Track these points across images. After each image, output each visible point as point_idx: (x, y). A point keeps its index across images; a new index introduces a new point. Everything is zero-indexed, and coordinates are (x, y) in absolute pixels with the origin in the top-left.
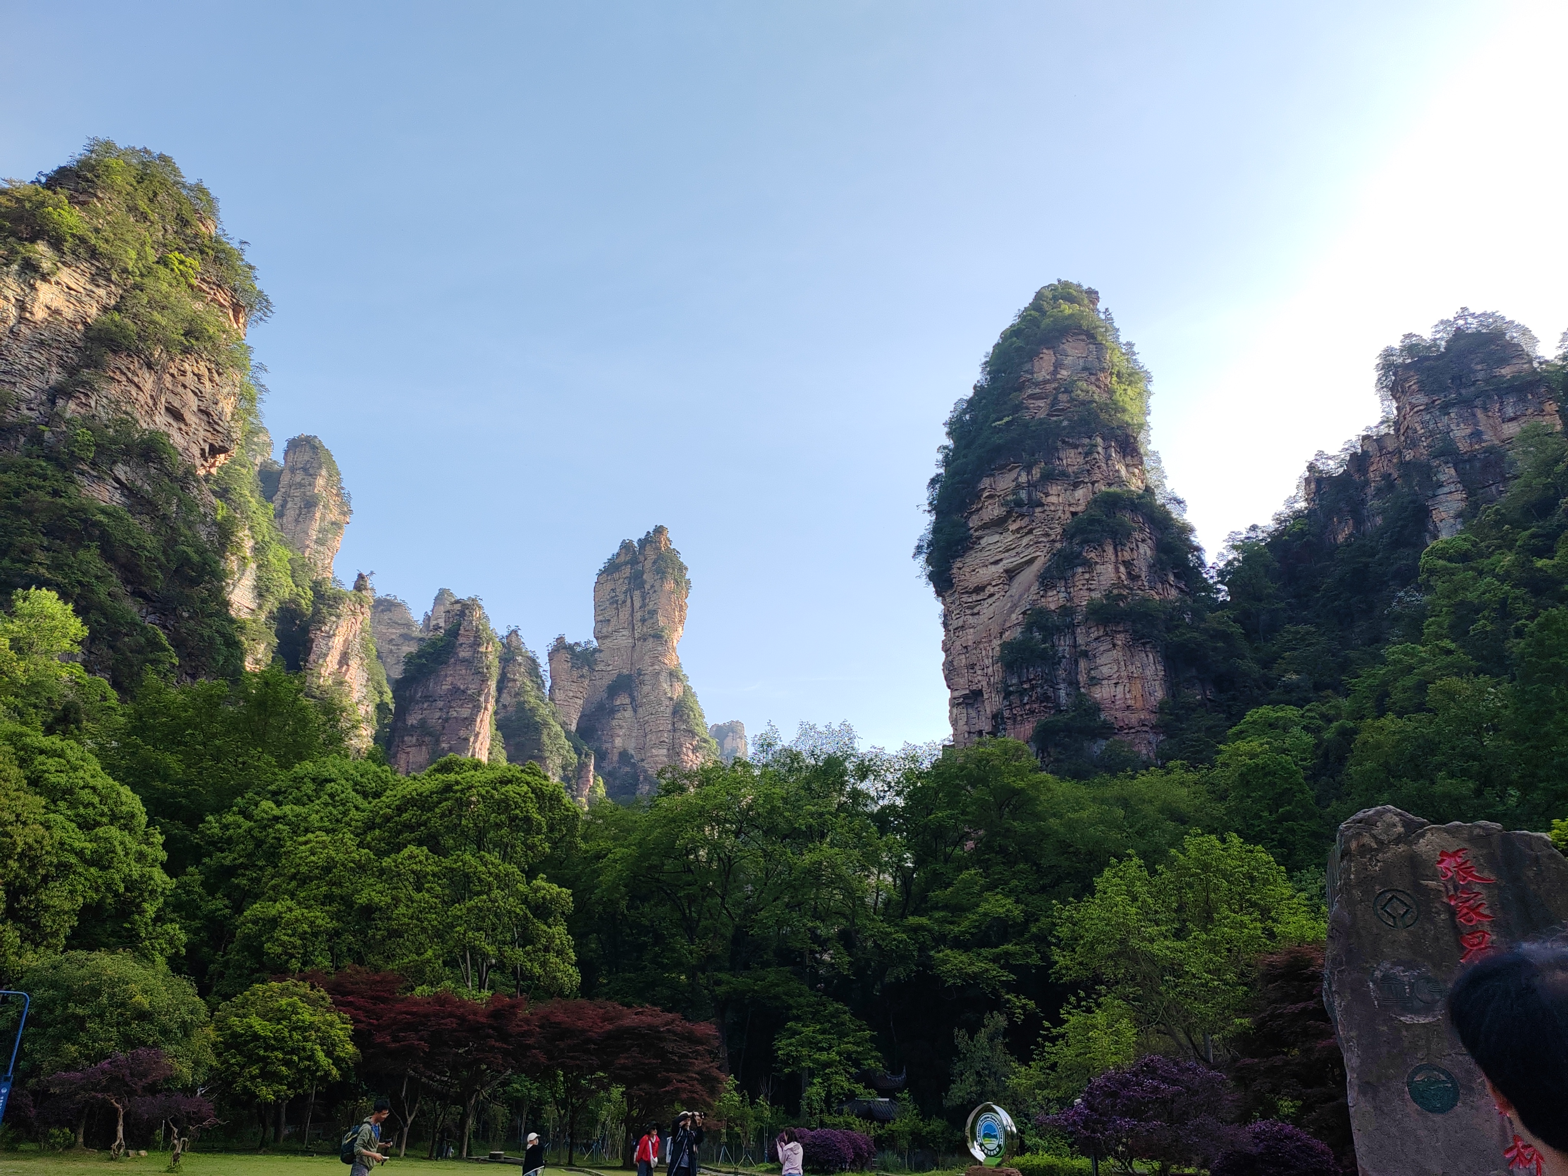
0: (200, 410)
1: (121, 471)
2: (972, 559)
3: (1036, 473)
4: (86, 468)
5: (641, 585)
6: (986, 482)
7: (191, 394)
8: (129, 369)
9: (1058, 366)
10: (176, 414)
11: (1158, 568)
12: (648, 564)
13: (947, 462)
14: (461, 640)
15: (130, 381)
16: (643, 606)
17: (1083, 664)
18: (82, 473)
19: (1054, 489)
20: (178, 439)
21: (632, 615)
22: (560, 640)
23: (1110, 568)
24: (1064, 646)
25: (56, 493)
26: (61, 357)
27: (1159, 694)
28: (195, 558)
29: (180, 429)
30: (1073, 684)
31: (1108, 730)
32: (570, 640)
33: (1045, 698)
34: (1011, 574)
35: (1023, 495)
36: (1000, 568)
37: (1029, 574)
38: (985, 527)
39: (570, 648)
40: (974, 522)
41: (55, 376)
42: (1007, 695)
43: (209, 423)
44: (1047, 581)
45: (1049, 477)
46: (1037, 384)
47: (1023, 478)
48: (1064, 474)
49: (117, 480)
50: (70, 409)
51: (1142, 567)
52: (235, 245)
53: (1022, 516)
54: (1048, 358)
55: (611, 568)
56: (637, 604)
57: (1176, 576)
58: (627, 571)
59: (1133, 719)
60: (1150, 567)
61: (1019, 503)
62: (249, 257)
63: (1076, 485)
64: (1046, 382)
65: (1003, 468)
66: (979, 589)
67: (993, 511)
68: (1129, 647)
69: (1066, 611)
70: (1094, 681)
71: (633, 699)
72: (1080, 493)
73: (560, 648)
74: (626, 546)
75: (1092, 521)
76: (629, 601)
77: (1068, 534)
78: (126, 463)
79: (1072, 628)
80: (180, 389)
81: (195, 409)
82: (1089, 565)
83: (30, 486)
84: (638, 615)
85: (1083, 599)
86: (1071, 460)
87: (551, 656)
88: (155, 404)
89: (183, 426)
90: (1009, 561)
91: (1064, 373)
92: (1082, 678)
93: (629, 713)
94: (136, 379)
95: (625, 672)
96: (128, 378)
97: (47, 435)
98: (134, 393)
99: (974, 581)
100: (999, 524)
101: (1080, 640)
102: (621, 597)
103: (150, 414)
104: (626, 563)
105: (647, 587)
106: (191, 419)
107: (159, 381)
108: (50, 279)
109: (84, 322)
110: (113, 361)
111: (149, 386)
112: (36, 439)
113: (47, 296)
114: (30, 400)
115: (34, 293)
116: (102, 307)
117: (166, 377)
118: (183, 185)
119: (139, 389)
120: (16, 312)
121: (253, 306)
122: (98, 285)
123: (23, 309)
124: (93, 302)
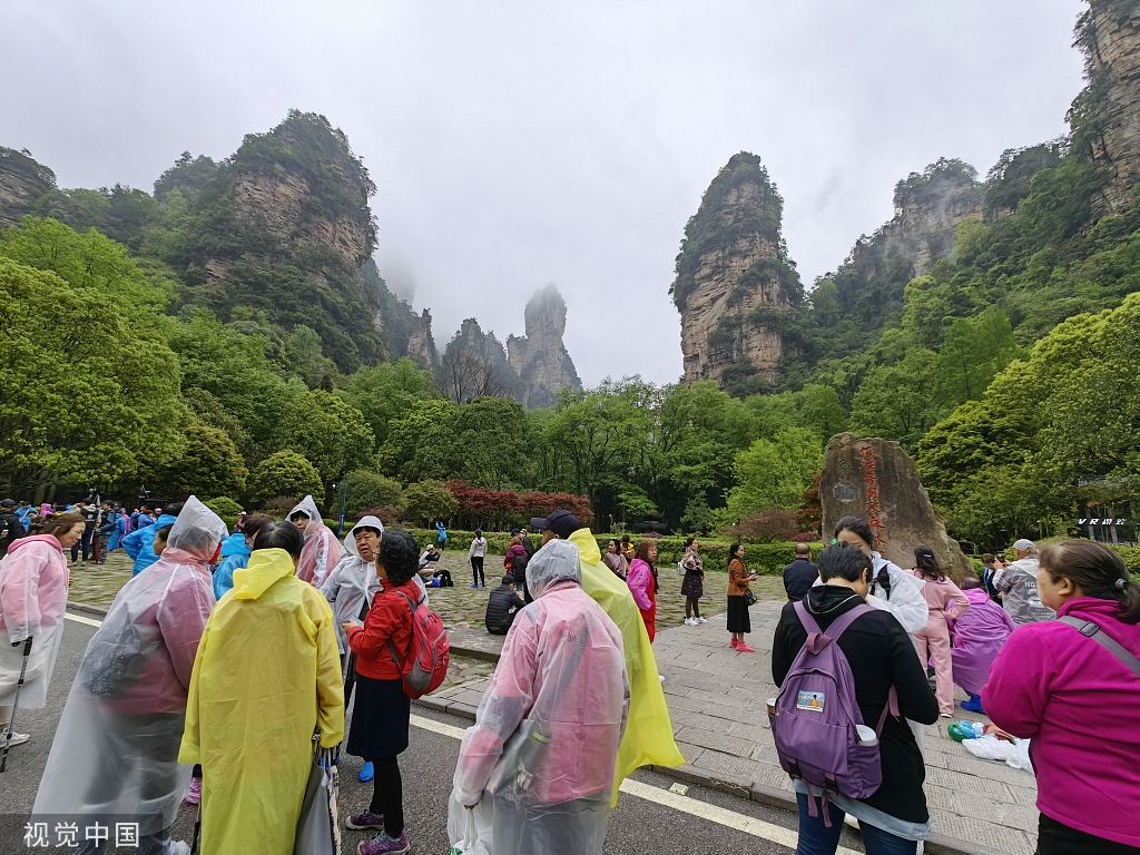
0: (353, 239)
1: (325, 269)
2: (696, 294)
3: (727, 251)
4: (311, 269)
6: (703, 257)
7: (348, 232)
8: (322, 222)
9: (739, 197)
10: (344, 243)
11: (781, 296)
13: (684, 248)
14: (469, 338)
15: (323, 228)
16: (547, 320)
17: (744, 341)
18: (310, 271)
19: (734, 260)
20: (345, 253)
21: (542, 324)
22: (511, 336)
23: (759, 296)
24: (736, 333)
25: (301, 280)
26: (293, 218)
27: (778, 354)
28: (359, 306)
30: (739, 350)
31: (753, 371)
32: (515, 336)
33: (728, 357)
34: (714, 300)
35: (720, 263)
36: (708, 298)
37: (721, 301)
38: (702, 278)
39: (516, 340)
40: (697, 276)
41: (292, 227)
42: (710, 357)
43: (357, 245)
44: (730, 304)
45: (733, 254)
46: (728, 206)
47: (720, 255)
48: (740, 252)
49: (324, 273)
50: (300, 242)
51: (774, 295)
52: (357, 158)
53: (719, 273)
54: (734, 194)
56: (544, 319)
57: (790, 299)
58: (539, 304)
59: (766, 365)
60: (778, 295)
61: (718, 267)
62: (365, 164)
63: (745, 257)
64: (733, 205)
65: (712, 250)
66: (698, 308)
67: (706, 271)
68: (766, 333)
69: (739, 318)
70: (749, 349)
71: (544, 362)
72: (747, 261)
73: (511, 339)
74: (538, 292)
75: (753, 274)
76: (540, 318)
77: (741, 282)
78: (326, 266)
79: (740, 325)
80: (343, 230)
81: (351, 239)
82: (749, 295)
83: (290, 278)
84: (545, 324)
85: (747, 311)
86: (743, 244)
87: (508, 342)
88: (334, 238)
89: (347, 248)
90: (713, 294)
91: (742, 200)
92: (744, 347)
94: (325, 227)
95: (540, 349)
96: (322, 226)
97: (293, 254)
98: (325, 233)
99: (696, 304)
100: (709, 277)
101: (744, 331)
102: (536, 317)
103: (333, 242)
106: (349, 243)
107: (334, 226)
108: (283, 181)
109: (300, 200)
110: (315, 218)
111: (331, 229)
112: (288, 256)
113: (282, 188)
114: (284, 239)
115: (278, 188)
116: (305, 192)
117: (337, 224)
118: (332, 130)
119: (327, 231)
120: (272, 198)
121: (369, 188)
122: (303, 183)
123: (274, 196)
124: (302, 191)
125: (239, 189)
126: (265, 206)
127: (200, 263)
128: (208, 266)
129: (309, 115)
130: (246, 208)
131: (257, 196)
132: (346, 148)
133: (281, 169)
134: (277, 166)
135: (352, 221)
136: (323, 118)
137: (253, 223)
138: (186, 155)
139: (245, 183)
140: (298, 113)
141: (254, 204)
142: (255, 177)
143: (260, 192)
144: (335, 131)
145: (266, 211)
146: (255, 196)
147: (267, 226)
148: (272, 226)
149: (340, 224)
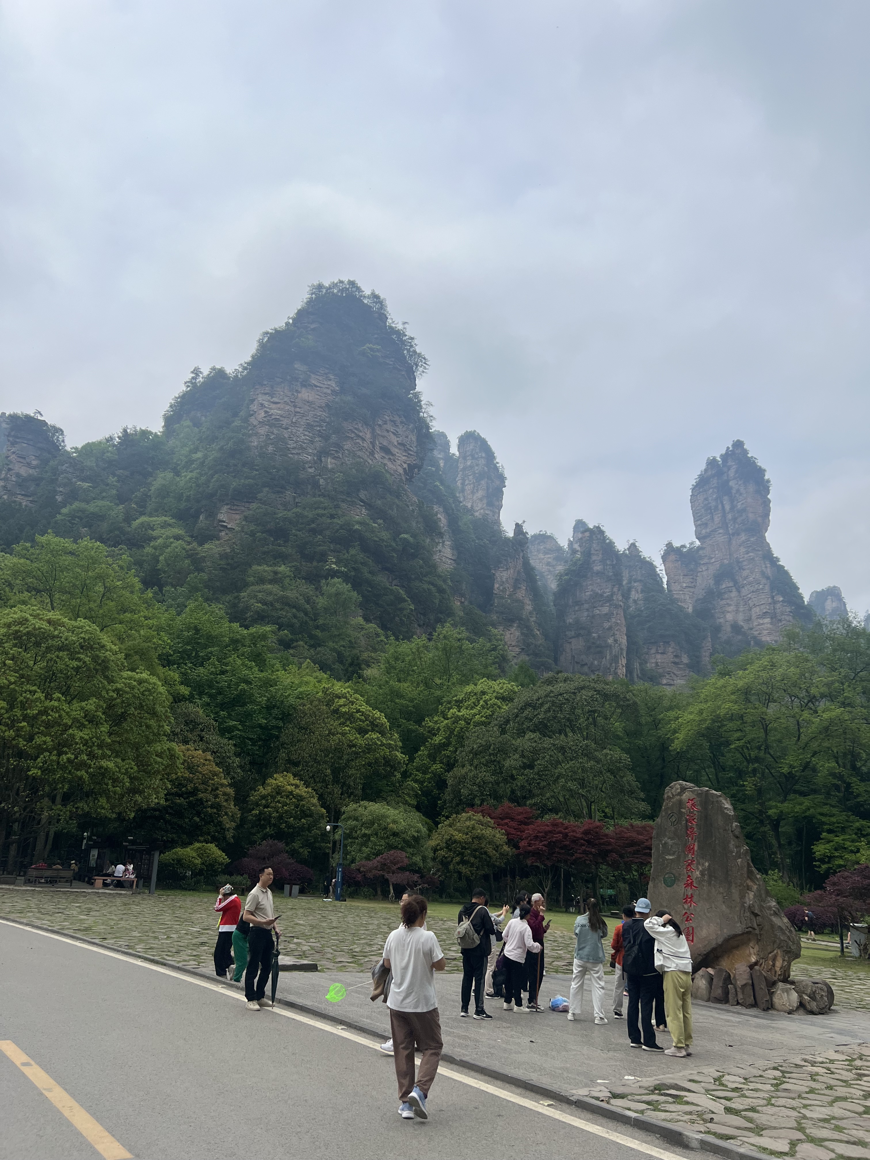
0: (399, 444)
1: (362, 494)
4: (344, 497)
5: (728, 492)
7: (392, 435)
8: (356, 428)
10: (386, 450)
12: (732, 473)
14: (594, 558)
15: (358, 436)
16: (732, 508)
18: (343, 501)
20: (390, 465)
21: (724, 516)
22: (669, 545)
25: (332, 516)
26: (319, 431)
28: (411, 540)
29: (390, 459)
32: (676, 544)
39: (679, 551)
41: (319, 443)
43: (405, 450)
49: (362, 501)
50: (330, 462)
52: (400, 327)
55: (702, 482)
56: (727, 507)
58: (714, 482)
62: (409, 333)
71: (735, 582)
73: (670, 551)
74: (711, 463)
76: (720, 506)
78: (365, 489)
80: (385, 434)
81: (396, 444)
83: (318, 515)
84: (730, 516)
87: (664, 558)
88: (374, 447)
89: (391, 457)
93: (734, 594)
94: (361, 434)
95: (726, 562)
96: (356, 434)
97: (322, 481)
98: (361, 443)
102: (713, 504)
103: (372, 453)
104: (713, 476)
105: (734, 491)
106: (395, 450)
107: (373, 431)
108: (305, 384)
109: (327, 405)
110: (347, 426)
111: (368, 436)
112: (316, 485)
113: (305, 394)
114: (309, 462)
115: (300, 395)
116: (334, 392)
117: (377, 428)
118: (365, 297)
119: (363, 440)
120: (293, 409)
121: (417, 365)
122: (330, 380)
123: (295, 406)
124: (329, 391)
125: (254, 407)
126: (285, 422)
127: (212, 514)
128: (221, 517)
129: (335, 285)
130: (263, 430)
131: (275, 411)
132: (383, 317)
133: (303, 368)
134: (297, 365)
135: (396, 418)
136: (352, 283)
137: (271, 449)
138: (196, 372)
139: (261, 398)
140: (320, 287)
141: (272, 422)
142: (272, 387)
143: (278, 406)
144: (369, 297)
145: (287, 429)
146: (272, 411)
147: (288, 449)
148: (294, 448)
149: (380, 425)
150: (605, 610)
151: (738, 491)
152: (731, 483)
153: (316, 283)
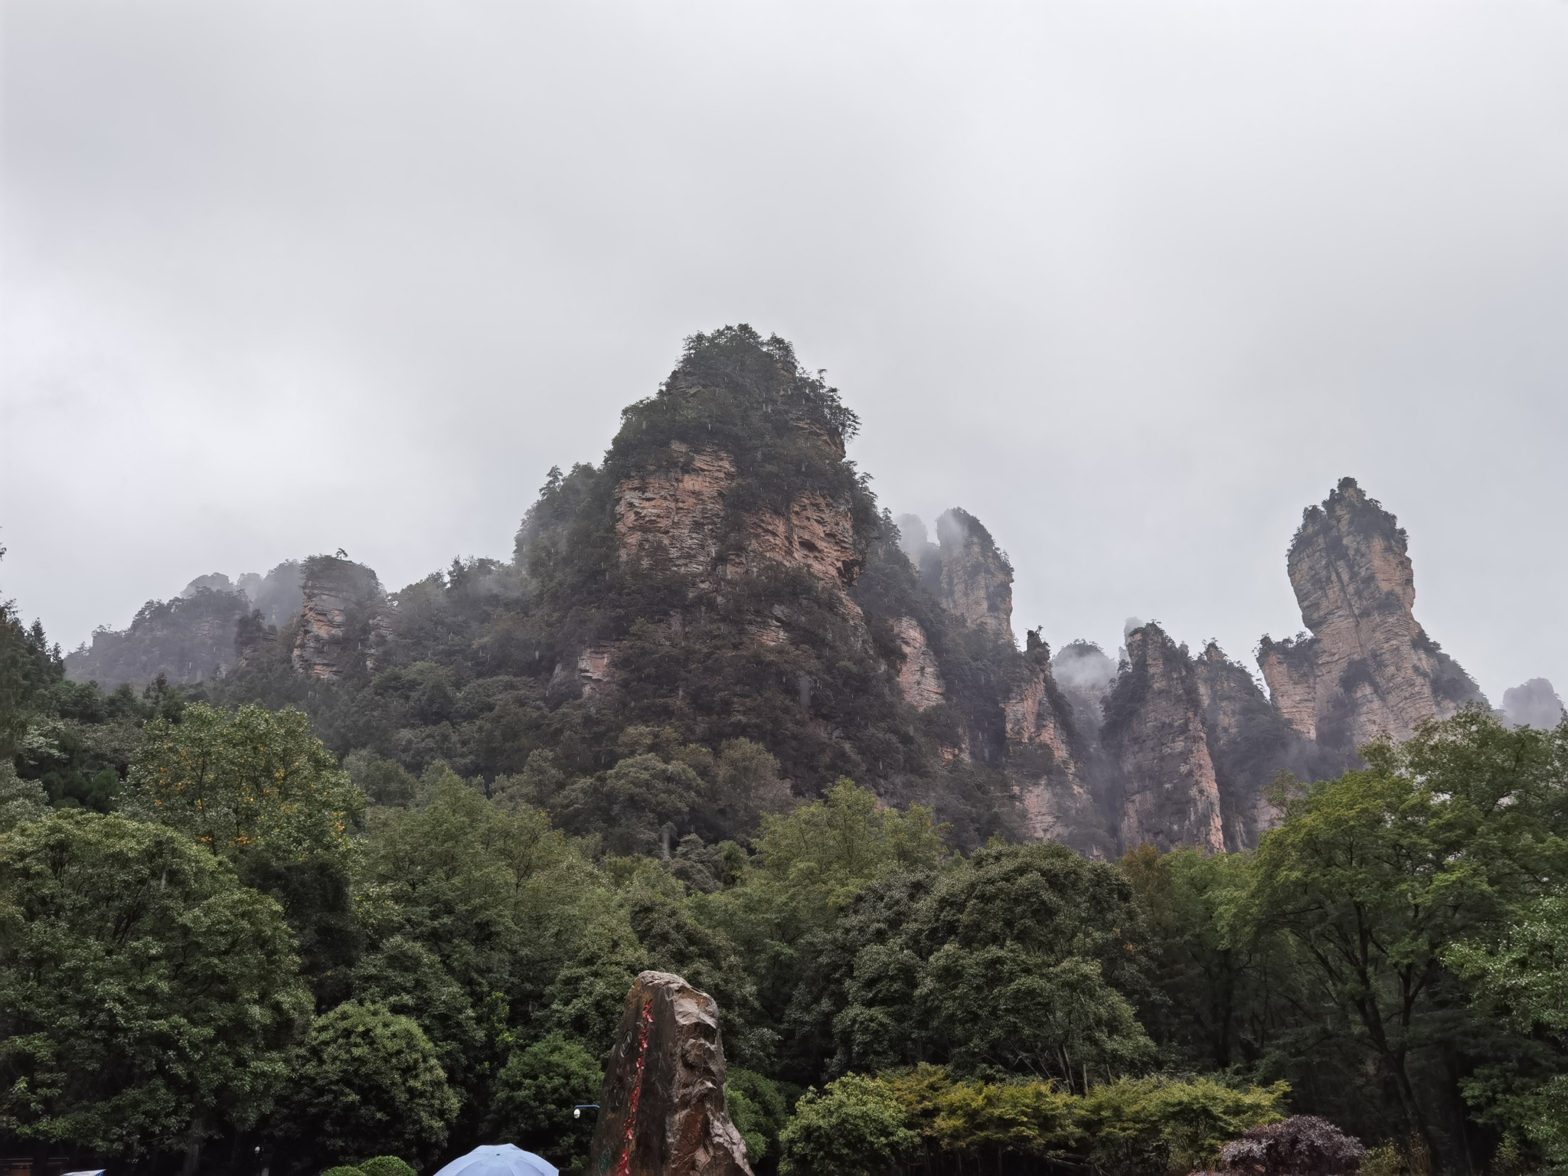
0: (827, 535)
1: (778, 610)
4: (752, 617)
5: (1343, 554)
7: (815, 523)
8: (762, 521)
10: (809, 546)
12: (1344, 527)
14: (1152, 670)
15: (767, 531)
16: (1353, 576)
18: (750, 623)
20: (817, 567)
21: (1343, 589)
22: (1266, 641)
25: (735, 647)
26: (712, 530)
28: (854, 669)
29: (816, 557)
32: (1276, 638)
39: (1282, 648)
41: (713, 547)
43: (837, 543)
49: (778, 620)
50: (730, 571)
52: (814, 376)
55: (1302, 544)
56: (1345, 577)
58: (1320, 541)
62: (828, 383)
71: (1376, 688)
73: (1268, 650)
74: (1311, 514)
76: (1334, 577)
78: (781, 603)
80: (806, 523)
81: (822, 535)
83: (715, 647)
84: (1351, 589)
87: (1262, 660)
88: (791, 543)
89: (818, 555)
93: (1376, 704)
94: (770, 528)
95: (1356, 657)
96: (764, 529)
97: (719, 599)
98: (772, 540)
102: (1324, 573)
103: (789, 552)
104: (1317, 534)
105: (1351, 552)
106: (821, 545)
107: (788, 522)
108: (687, 469)
109: (720, 494)
110: (749, 519)
111: (781, 528)
112: (711, 605)
113: (690, 483)
114: (701, 574)
115: (681, 485)
116: (729, 476)
117: (794, 518)
118: (762, 344)
119: (774, 534)
120: (673, 505)
121: (844, 425)
122: (722, 460)
123: (677, 501)
124: (722, 475)
126: (664, 523)
127: (570, 663)
128: (583, 665)
129: (720, 333)
130: (633, 539)
131: (649, 510)
132: (790, 365)
133: (683, 448)
134: (674, 446)
135: (820, 500)
136: (745, 328)
137: (645, 563)
138: (554, 473)
139: (629, 496)
140: (700, 337)
141: (645, 526)
142: (642, 478)
143: (653, 503)
144: (768, 344)
145: (667, 532)
146: (645, 512)
147: (671, 560)
148: (678, 558)
149: (797, 513)
150: (1179, 745)
151: (1357, 551)
152: (1345, 541)
153: (694, 334)
